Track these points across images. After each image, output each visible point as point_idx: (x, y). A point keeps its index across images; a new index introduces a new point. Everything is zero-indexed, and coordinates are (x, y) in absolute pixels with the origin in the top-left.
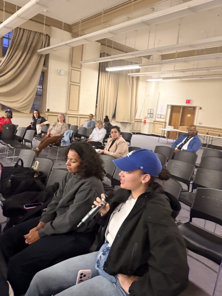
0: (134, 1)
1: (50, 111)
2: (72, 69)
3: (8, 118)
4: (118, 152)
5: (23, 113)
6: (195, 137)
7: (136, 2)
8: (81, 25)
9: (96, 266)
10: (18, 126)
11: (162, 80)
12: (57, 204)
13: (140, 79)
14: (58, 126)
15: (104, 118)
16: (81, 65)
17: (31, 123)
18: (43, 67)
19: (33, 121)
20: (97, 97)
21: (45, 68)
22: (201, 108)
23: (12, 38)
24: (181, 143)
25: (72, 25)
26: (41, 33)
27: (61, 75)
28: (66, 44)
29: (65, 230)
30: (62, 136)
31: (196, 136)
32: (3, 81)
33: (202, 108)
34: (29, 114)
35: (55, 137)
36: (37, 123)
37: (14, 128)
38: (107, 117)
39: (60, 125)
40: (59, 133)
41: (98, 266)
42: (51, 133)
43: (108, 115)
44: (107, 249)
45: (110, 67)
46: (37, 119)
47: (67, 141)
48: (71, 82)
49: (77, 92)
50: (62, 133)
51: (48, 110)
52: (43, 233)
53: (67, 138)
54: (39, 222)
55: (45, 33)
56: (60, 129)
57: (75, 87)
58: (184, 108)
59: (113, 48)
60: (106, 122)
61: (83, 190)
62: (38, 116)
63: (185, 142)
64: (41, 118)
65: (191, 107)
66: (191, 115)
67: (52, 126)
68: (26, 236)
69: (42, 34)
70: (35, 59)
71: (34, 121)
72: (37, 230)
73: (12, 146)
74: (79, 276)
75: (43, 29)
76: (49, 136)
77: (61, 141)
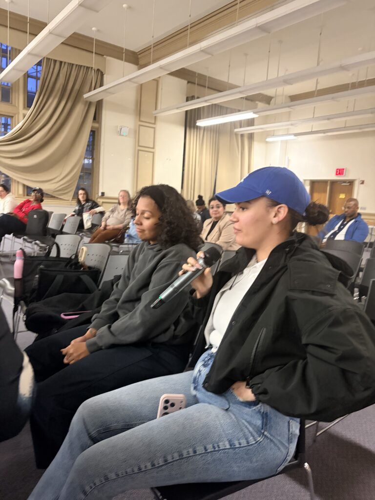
0: (240, 2)
1: (106, 195)
2: (140, 125)
3: (36, 202)
4: (223, 241)
5: (61, 199)
6: (357, 219)
7: (244, 3)
8: (153, 51)
9: (192, 388)
10: (52, 213)
11: (292, 137)
12: (117, 300)
13: (255, 137)
14: (120, 211)
15: (196, 198)
16: (155, 117)
17: (74, 212)
18: (93, 122)
19: (77, 208)
20: (183, 170)
21: (96, 125)
22: (363, 182)
23: (41, 76)
24: (332, 232)
25: (140, 53)
26: (89, 67)
27: (123, 135)
28: (130, 80)
29: (133, 337)
30: (126, 228)
31: (358, 217)
32: (29, 147)
33: (365, 182)
34: (72, 201)
35: (114, 229)
36: (84, 210)
37: (46, 216)
38: (200, 197)
39: (123, 210)
40: (121, 223)
41: (195, 388)
42: (107, 224)
43: (202, 194)
44: (211, 356)
45: (203, 118)
46: (84, 205)
47: (135, 235)
48: (139, 146)
49: (150, 162)
50: (126, 222)
51: (103, 194)
52: (95, 344)
53: (134, 230)
54: (88, 329)
55: (95, 67)
56: (123, 217)
57: (146, 154)
58: (333, 183)
59: (208, 88)
60: (200, 207)
61: (165, 266)
62: (85, 198)
63: (340, 229)
64: (92, 202)
65: (344, 182)
66: (346, 196)
67: (109, 212)
68: (64, 351)
69: (90, 69)
70: (79, 109)
71: (80, 208)
72: (84, 341)
73: (43, 243)
74: (161, 405)
75: (92, 61)
76: (105, 228)
77: (124, 235)
